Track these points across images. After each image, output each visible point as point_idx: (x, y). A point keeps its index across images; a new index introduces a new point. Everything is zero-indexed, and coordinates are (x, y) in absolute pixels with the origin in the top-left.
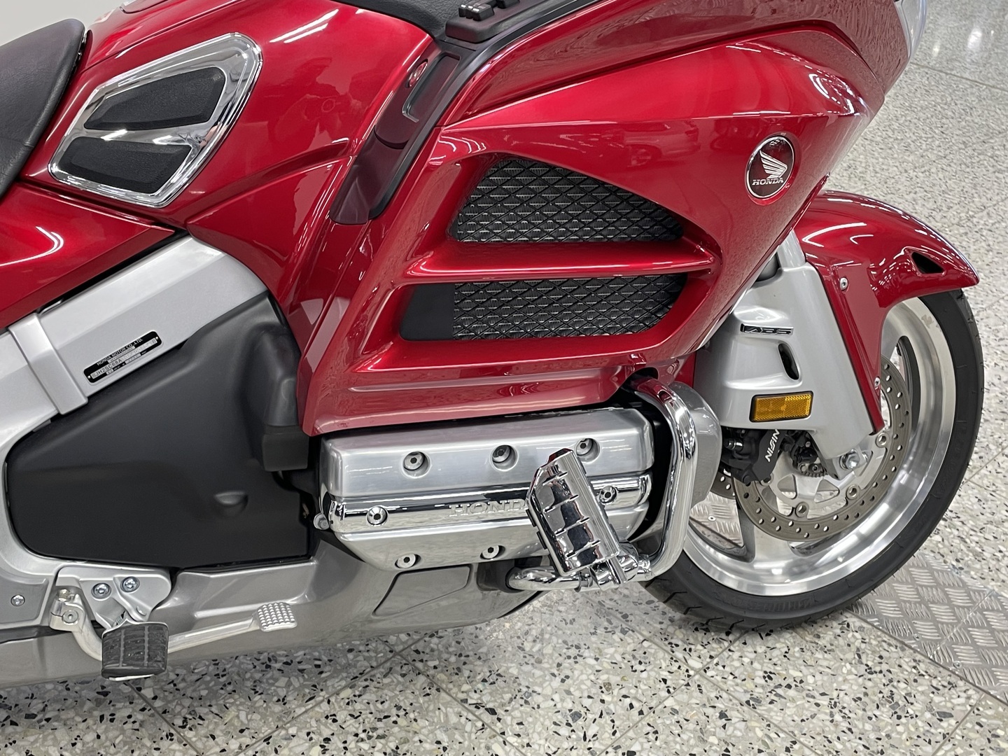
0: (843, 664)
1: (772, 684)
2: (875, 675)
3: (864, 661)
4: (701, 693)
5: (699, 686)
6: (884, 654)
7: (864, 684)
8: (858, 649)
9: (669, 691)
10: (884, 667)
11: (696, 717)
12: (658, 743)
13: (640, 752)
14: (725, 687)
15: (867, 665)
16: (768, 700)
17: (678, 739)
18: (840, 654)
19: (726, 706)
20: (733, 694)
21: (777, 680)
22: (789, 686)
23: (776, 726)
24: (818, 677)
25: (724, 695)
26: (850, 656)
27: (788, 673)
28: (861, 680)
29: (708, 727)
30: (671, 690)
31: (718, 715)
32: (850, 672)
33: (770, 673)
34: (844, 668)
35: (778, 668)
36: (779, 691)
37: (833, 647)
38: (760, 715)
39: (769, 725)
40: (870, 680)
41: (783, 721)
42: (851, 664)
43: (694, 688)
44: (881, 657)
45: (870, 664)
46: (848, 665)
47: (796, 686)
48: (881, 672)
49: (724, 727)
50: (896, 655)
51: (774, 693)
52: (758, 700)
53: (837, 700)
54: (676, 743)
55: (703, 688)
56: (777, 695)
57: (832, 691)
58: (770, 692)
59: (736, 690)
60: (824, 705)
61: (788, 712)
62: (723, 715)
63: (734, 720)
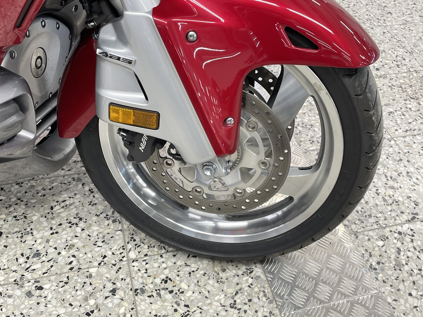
0: (220, 293)
1: (163, 285)
2: (233, 310)
3: (236, 299)
4: (117, 272)
5: (120, 268)
6: (255, 300)
7: (220, 311)
8: (241, 289)
9: (100, 264)
10: (246, 307)
11: (97, 285)
12: (60, 290)
13: (46, 289)
14: (133, 275)
15: (235, 301)
16: (150, 294)
17: (74, 293)
18: (225, 287)
19: (121, 286)
20: (134, 281)
21: (169, 285)
22: (171, 292)
23: (137, 311)
24: (196, 294)
25: (128, 280)
26: (231, 291)
27: (180, 284)
28: (221, 308)
29: (98, 293)
30: (102, 264)
31: (112, 289)
32: (219, 301)
33: (170, 279)
34: (218, 297)
35: (177, 278)
36: (162, 292)
37: (226, 281)
38: (135, 301)
39: (132, 309)
40: (226, 311)
41: (144, 311)
42: (225, 295)
43: (116, 268)
44: (250, 301)
45: (238, 301)
46: (223, 296)
47: (176, 293)
48: (239, 309)
49: (106, 298)
50: (261, 303)
51: (158, 291)
52: (143, 291)
53: (190, 313)
54: (70, 293)
55: (120, 271)
56: (159, 295)
57: (194, 307)
58: (156, 290)
59: (138, 280)
60: (179, 313)
61: (153, 306)
62: (113, 292)
63: (117, 296)
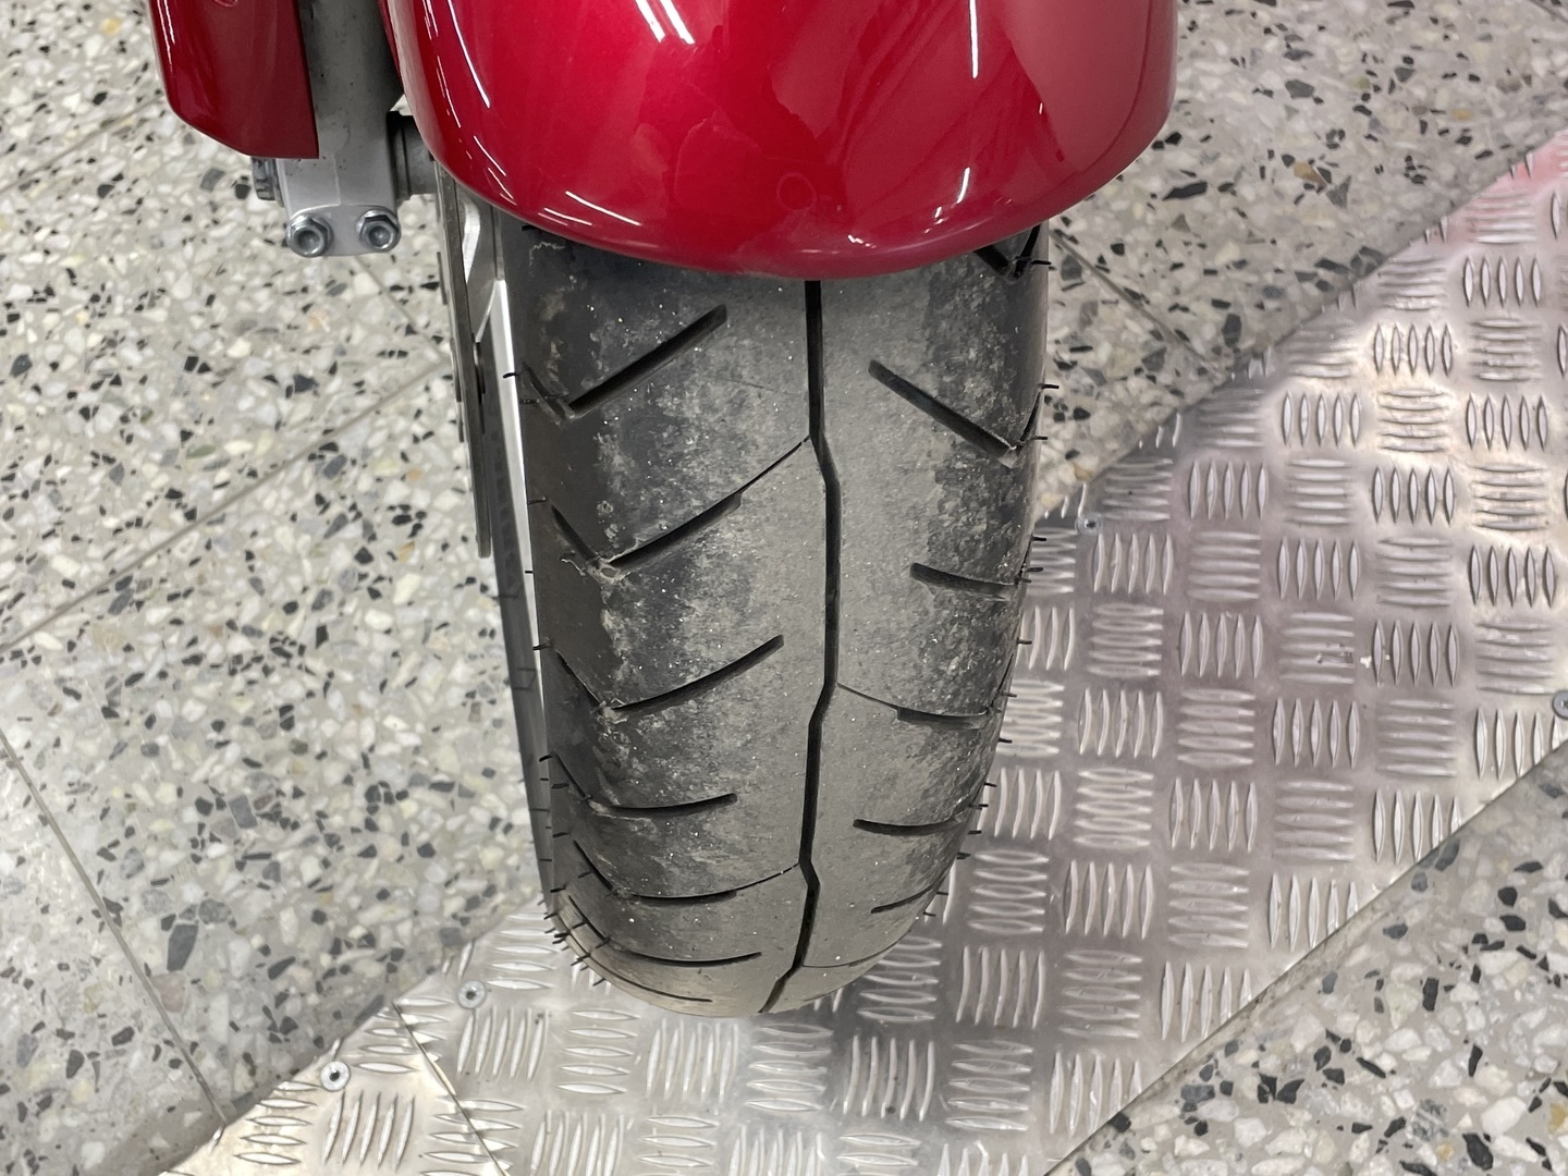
0: (420, 727)
1: (381, 519)
2: (361, 802)
3: (419, 793)
4: (382, 354)
5: (403, 354)
6: (438, 871)
7: (336, 757)
8: (468, 794)
9: (396, 288)
10: (389, 847)
11: (310, 328)
12: (257, 243)
13: (244, 208)
14: (390, 409)
15: (403, 795)
16: (330, 495)
17: (258, 281)
18: (458, 732)
19: (329, 397)
20: (367, 421)
21: (391, 537)
22: (364, 557)
23: (248, 490)
24: (384, 644)
25: (363, 402)
26: (447, 762)
27: (412, 569)
28: (352, 754)
29: (278, 348)
30: (399, 295)
31: (310, 373)
32: (384, 734)
33: (418, 527)
34: (401, 725)
35: (431, 550)
36: (353, 531)
37: (487, 723)
38: (287, 464)
39: (253, 474)
40: (348, 780)
41: (259, 510)
42: (417, 750)
43: (399, 341)
44: (426, 851)
45: (408, 807)
46: (412, 740)
47: (363, 577)
48: (371, 826)
49: (271, 378)
50: (428, 900)
51: (351, 515)
52: (334, 470)
53: (296, 661)
54: (250, 276)
55: (394, 361)
56: (340, 523)
57: (327, 661)
58: (353, 507)
59: (374, 430)
60: (286, 624)
61: (284, 533)
62: (303, 384)
63: (285, 406)
